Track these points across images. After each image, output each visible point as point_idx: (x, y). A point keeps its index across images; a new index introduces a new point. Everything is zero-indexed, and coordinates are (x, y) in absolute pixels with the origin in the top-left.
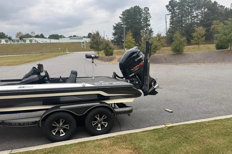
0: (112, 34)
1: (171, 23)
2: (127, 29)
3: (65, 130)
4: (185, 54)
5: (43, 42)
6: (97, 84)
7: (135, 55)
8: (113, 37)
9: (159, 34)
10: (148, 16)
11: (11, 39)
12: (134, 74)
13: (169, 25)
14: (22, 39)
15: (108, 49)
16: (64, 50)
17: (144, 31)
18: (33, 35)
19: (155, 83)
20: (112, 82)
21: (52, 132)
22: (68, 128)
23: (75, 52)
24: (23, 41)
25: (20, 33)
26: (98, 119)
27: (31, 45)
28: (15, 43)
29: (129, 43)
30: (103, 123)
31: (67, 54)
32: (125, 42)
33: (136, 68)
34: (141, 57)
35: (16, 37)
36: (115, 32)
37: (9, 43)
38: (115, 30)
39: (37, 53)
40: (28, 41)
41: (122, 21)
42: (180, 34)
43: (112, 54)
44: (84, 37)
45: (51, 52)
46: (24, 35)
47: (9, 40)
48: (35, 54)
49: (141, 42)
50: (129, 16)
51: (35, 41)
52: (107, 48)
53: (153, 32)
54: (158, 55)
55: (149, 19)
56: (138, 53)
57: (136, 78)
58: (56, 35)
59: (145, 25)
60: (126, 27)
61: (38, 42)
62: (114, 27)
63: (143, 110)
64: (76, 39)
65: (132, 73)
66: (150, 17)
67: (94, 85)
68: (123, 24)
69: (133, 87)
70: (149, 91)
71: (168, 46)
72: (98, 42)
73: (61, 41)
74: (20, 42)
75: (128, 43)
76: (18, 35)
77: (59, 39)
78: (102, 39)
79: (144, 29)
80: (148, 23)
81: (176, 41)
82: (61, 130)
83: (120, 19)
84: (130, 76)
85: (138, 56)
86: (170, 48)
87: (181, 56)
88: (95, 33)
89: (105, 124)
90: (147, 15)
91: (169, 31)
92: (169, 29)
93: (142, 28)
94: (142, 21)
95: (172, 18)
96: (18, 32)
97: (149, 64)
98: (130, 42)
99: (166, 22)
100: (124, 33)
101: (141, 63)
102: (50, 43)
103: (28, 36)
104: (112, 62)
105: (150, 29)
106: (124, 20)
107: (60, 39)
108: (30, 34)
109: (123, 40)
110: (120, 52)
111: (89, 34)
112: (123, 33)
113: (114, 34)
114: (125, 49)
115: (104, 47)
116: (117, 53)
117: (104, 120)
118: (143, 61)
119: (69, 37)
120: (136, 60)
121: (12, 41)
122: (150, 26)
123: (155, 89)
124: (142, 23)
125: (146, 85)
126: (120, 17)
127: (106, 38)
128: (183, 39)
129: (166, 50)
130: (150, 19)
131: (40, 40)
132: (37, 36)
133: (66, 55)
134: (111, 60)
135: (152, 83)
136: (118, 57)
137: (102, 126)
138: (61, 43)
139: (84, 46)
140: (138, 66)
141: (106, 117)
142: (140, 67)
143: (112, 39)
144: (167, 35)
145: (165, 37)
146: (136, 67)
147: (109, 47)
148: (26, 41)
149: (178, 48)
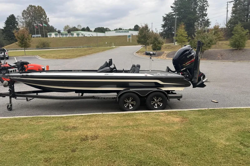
0: (161, 26)
1: (234, 12)
2: (179, 20)
3: (132, 105)
4: (246, 50)
5: (89, 36)
6: (155, 75)
7: (188, 52)
8: (161, 30)
9: (217, 26)
10: (205, 5)
11: (60, 33)
12: (185, 68)
13: (231, 15)
14: (70, 33)
15: (156, 44)
16: (110, 45)
17: (199, 21)
18: (80, 28)
19: (204, 77)
20: (167, 74)
21: (125, 105)
22: (135, 104)
23: (120, 47)
24: (71, 34)
25: (68, 26)
26: (156, 100)
27: (78, 38)
28: (64, 37)
29: (181, 37)
30: (159, 103)
31: (113, 48)
32: (176, 36)
33: (188, 64)
34: (193, 54)
35: (64, 30)
36: (165, 23)
37: (58, 36)
38: (164, 22)
39: (85, 47)
40: (75, 35)
41: (173, 11)
42: (242, 27)
43: (160, 49)
44: (130, 30)
45: (98, 46)
46: (71, 28)
47: (58, 34)
48: (83, 48)
49: (195, 36)
50: (182, 5)
51: (82, 35)
52: (156, 42)
53: (210, 23)
54: (213, 50)
55: (206, 8)
56: (190, 50)
57: (187, 72)
58: (102, 28)
59: (201, 15)
60: (177, 18)
61: (84, 36)
62: (164, 18)
63: (191, 100)
64: (122, 32)
65: (184, 68)
66: (207, 6)
67: (153, 75)
68: (174, 15)
69: (184, 78)
70: (198, 84)
71: (227, 40)
72: (146, 36)
73: (107, 34)
74: (68, 36)
75: (179, 37)
76: (66, 29)
77: (104, 32)
78: (150, 33)
79: (199, 20)
80: (204, 12)
81: (236, 34)
82: (130, 105)
83: (172, 9)
84: (182, 70)
85: (190, 53)
86: (228, 42)
87: (241, 52)
88: (144, 26)
89: (161, 104)
90: (204, 3)
91: (230, 21)
92: (231, 20)
93: (196, 19)
94: (197, 10)
95: (235, 6)
96: (66, 25)
97: (199, 60)
98: (182, 35)
99: (227, 11)
100: (176, 25)
101: (193, 59)
102: (97, 37)
103: (75, 29)
104: (159, 58)
105: (206, 20)
106: (175, 9)
107: (106, 32)
108: (76, 27)
109: (173, 33)
110: (169, 46)
111: (135, 26)
112: (174, 25)
113: (164, 26)
114: (176, 43)
115: (152, 42)
116: (166, 48)
117: (160, 102)
118: (194, 58)
119: (115, 30)
120: (188, 57)
121: (61, 34)
122: (207, 16)
123: (203, 82)
124: (198, 13)
125: (196, 78)
126: (172, 7)
127: (155, 31)
128: (244, 33)
129: (224, 45)
130: (208, 8)
131: (87, 34)
132: (83, 30)
133: (113, 50)
134: (159, 55)
135: (202, 77)
136: (167, 52)
137: (158, 105)
138: (107, 37)
139: (129, 39)
140: (189, 61)
141: (161, 99)
142: (191, 63)
143: (161, 31)
144: (227, 26)
145: (225, 28)
146: (188, 62)
147: (158, 41)
148: (73, 34)
149: (237, 43)
